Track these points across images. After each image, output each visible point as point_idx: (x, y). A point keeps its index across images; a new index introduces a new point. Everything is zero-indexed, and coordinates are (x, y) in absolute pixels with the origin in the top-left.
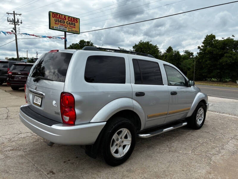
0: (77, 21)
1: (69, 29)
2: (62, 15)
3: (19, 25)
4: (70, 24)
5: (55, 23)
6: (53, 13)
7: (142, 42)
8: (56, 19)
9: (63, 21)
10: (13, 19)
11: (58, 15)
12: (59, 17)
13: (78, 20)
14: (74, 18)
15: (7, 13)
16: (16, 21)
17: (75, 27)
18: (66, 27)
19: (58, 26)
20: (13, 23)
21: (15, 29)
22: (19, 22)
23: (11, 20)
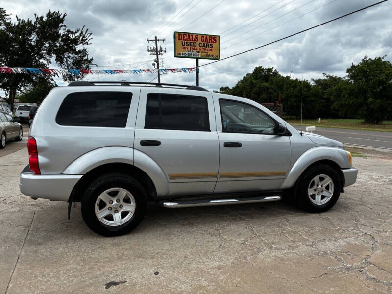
0: (215, 40)
1: (203, 54)
2: (192, 34)
3: (162, 55)
4: (205, 46)
5: (183, 48)
6: (180, 33)
7: (368, 59)
8: (183, 41)
9: (194, 43)
10: (155, 47)
11: (186, 35)
12: (188, 38)
13: (218, 38)
14: (211, 36)
15: (147, 40)
16: (159, 49)
17: (212, 50)
18: (198, 51)
19: (187, 52)
20: (155, 53)
21: (157, 61)
22: (162, 51)
23: (152, 49)
